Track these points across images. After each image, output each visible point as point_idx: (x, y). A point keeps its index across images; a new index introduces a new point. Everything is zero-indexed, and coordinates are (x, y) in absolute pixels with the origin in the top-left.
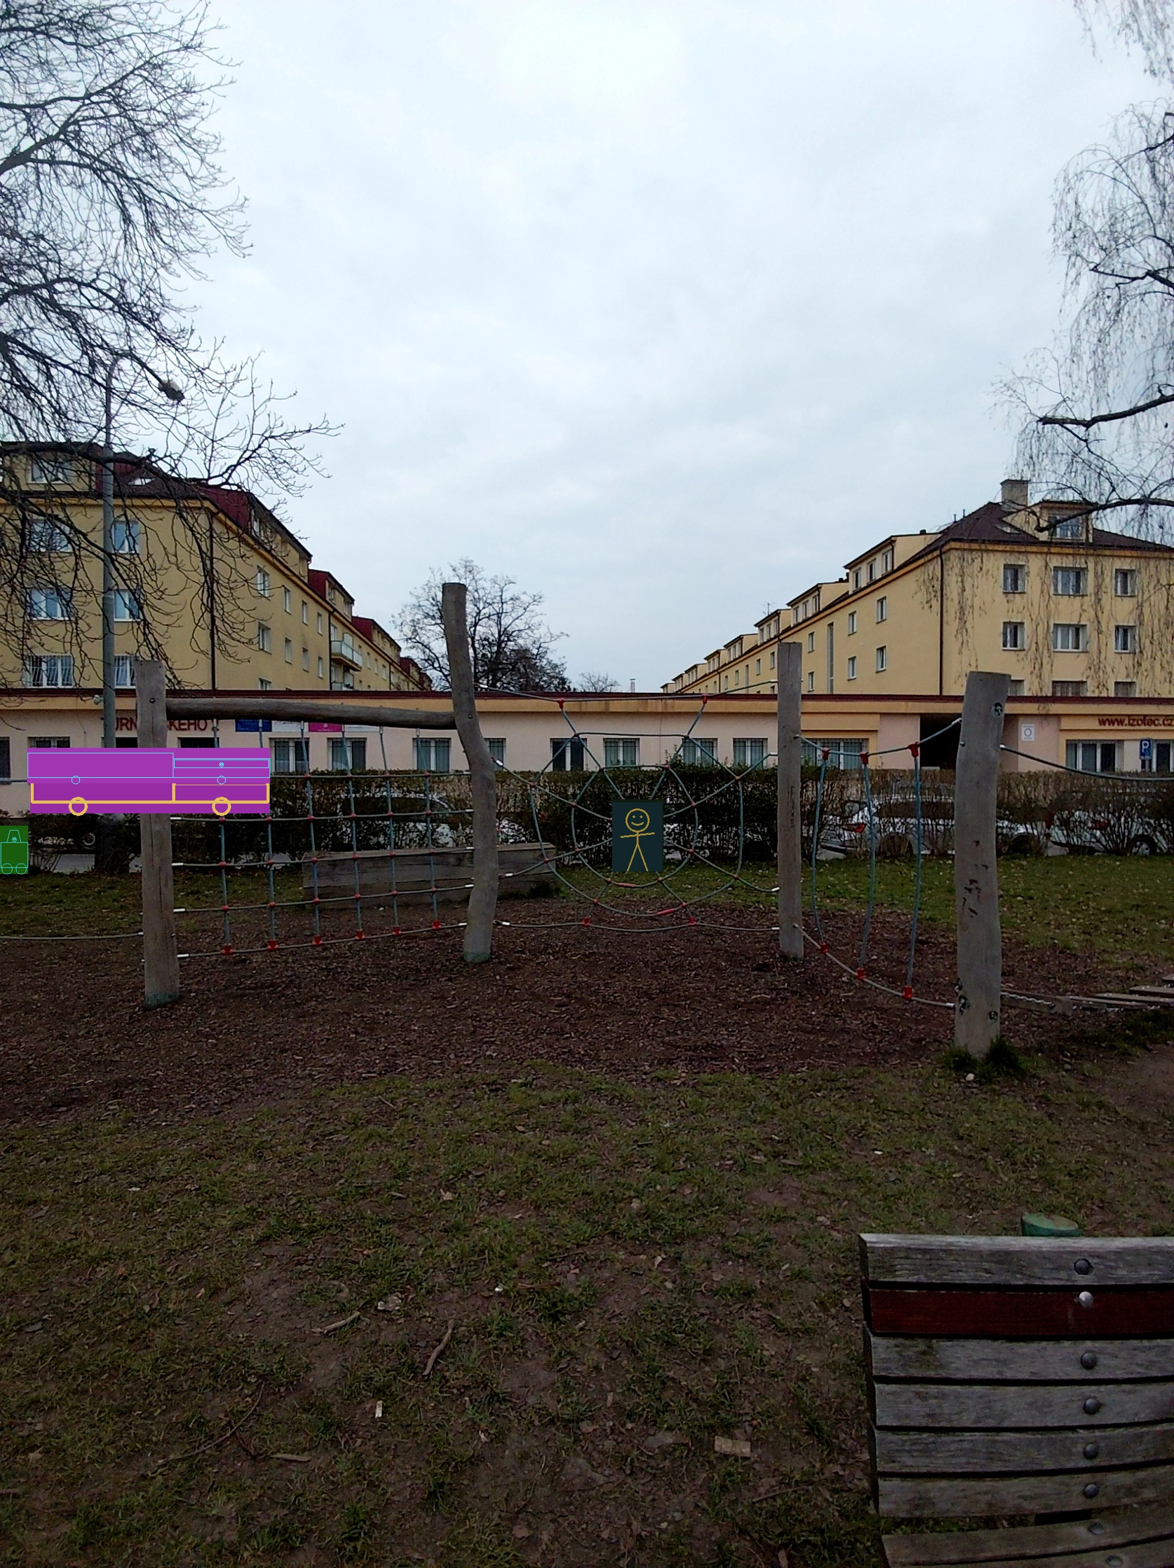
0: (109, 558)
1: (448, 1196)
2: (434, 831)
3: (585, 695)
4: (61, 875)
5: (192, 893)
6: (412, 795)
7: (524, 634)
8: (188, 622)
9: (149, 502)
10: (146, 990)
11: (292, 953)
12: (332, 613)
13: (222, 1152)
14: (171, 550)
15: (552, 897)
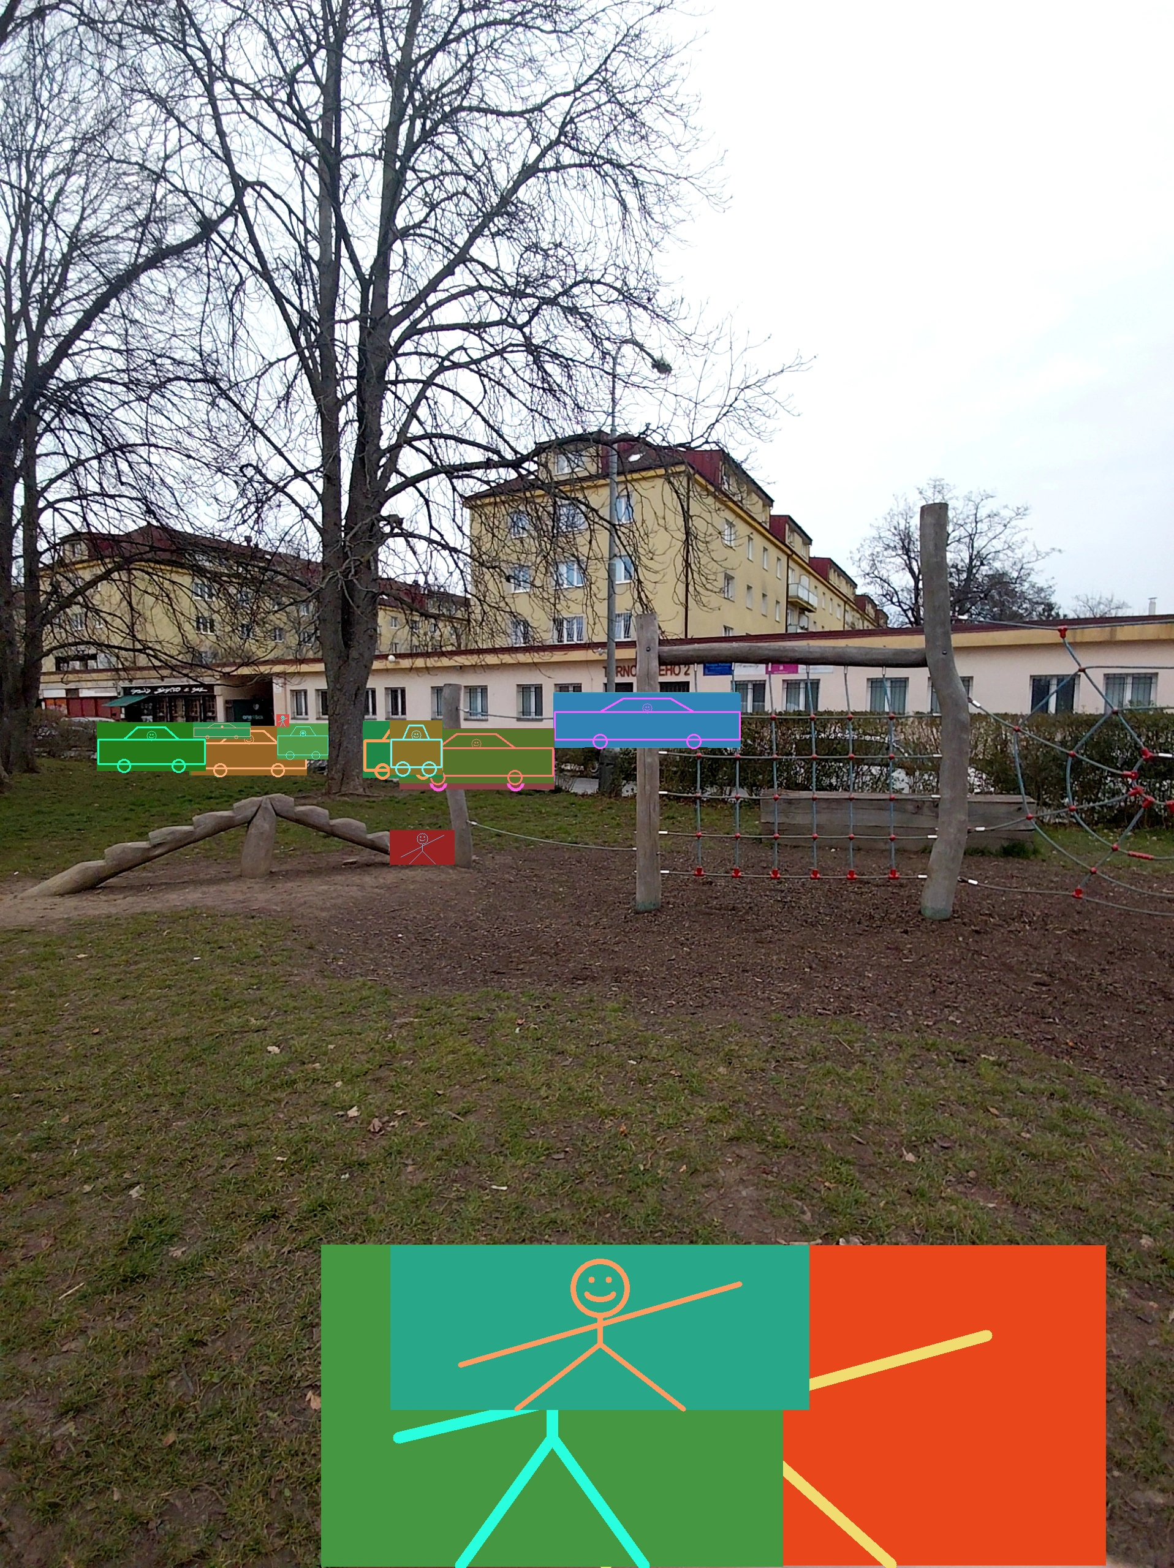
0: (613, 528)
1: (910, 1157)
2: (888, 776)
3: (1079, 622)
4: (576, 794)
5: (668, 818)
6: (868, 738)
7: (1001, 555)
8: (671, 578)
9: (644, 474)
10: (638, 896)
11: (751, 882)
12: (791, 555)
13: (698, 1050)
14: (660, 514)
15: (1028, 858)
